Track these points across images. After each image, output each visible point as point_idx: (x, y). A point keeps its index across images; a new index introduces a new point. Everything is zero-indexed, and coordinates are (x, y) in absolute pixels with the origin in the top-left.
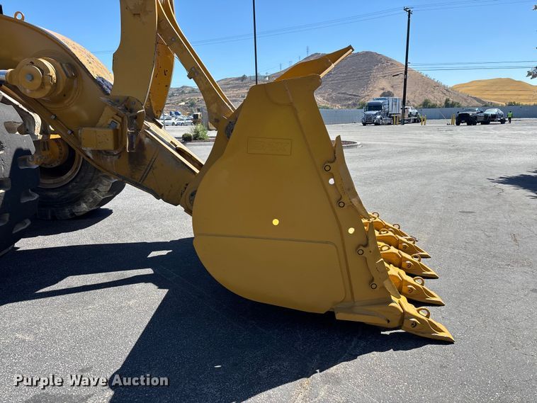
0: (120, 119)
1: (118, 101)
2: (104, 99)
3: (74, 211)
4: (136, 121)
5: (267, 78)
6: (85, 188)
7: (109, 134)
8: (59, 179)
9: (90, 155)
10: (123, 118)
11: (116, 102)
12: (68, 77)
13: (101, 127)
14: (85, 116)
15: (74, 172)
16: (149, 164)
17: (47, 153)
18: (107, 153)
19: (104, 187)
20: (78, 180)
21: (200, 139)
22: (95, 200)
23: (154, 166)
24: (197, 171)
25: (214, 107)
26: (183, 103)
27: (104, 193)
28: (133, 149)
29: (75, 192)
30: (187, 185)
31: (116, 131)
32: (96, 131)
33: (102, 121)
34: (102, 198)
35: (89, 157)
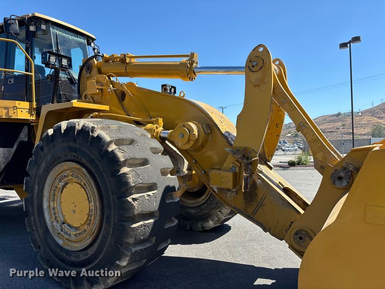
0: (239, 164)
1: (238, 150)
2: (228, 149)
3: (204, 226)
4: (251, 166)
5: (360, 114)
6: (212, 209)
7: (230, 175)
8: (196, 200)
9: (216, 190)
10: (241, 164)
11: (236, 151)
12: (205, 133)
13: (225, 170)
14: (216, 158)
15: (206, 197)
16: (260, 202)
17: (191, 182)
18: (228, 190)
19: (226, 210)
20: (208, 202)
21: (302, 164)
22: (219, 219)
23: (264, 203)
24: (302, 212)
25: (320, 156)
26: (289, 135)
27: (225, 215)
28: (248, 189)
29: (206, 211)
30: (292, 223)
31: (235, 174)
32: (220, 174)
33: (225, 165)
34: (224, 218)
35: (214, 191)
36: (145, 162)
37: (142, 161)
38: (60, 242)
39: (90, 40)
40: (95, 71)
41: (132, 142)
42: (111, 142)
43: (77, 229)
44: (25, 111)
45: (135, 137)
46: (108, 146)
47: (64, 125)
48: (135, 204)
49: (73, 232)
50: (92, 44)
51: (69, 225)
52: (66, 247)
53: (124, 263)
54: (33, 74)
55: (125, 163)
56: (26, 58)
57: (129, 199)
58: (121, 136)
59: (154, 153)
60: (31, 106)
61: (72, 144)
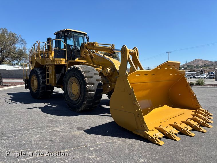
2: (116, 77)
12: (112, 71)
21: (200, 85)
36: (92, 77)
37: (91, 77)
38: (71, 99)
39: (85, 35)
40: (85, 48)
41: (89, 72)
42: (83, 72)
43: (75, 95)
44: (64, 62)
45: (90, 71)
46: (82, 73)
47: (72, 67)
48: (88, 87)
49: (74, 96)
50: (86, 36)
51: (74, 94)
52: (73, 100)
53: (85, 103)
54: (66, 50)
55: (86, 77)
56: (64, 44)
57: (86, 86)
58: (86, 70)
59: (95, 75)
60: (65, 60)
61: (74, 72)
